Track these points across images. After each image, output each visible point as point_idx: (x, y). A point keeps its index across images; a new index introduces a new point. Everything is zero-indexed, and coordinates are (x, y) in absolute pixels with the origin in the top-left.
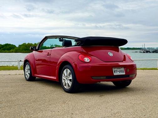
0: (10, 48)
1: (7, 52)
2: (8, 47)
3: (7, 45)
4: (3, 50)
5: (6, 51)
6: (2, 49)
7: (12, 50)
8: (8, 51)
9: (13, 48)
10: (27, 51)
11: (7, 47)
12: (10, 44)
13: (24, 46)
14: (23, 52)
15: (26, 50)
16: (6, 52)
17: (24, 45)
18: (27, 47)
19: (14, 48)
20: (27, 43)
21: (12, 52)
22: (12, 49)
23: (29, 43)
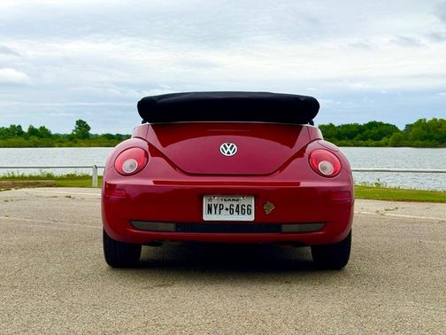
0: (379, 133)
1: (372, 146)
2: (375, 131)
3: (372, 125)
4: (361, 139)
5: (369, 141)
6: (359, 135)
7: (384, 140)
8: (374, 143)
9: (389, 133)
10: (427, 142)
11: (372, 131)
12: (381, 124)
13: (420, 129)
14: (417, 146)
15: (426, 138)
16: (368, 146)
17: (420, 123)
18: (429, 131)
19: (392, 134)
20: (429, 119)
21: (386, 145)
22: (385, 135)
23: (435, 120)
